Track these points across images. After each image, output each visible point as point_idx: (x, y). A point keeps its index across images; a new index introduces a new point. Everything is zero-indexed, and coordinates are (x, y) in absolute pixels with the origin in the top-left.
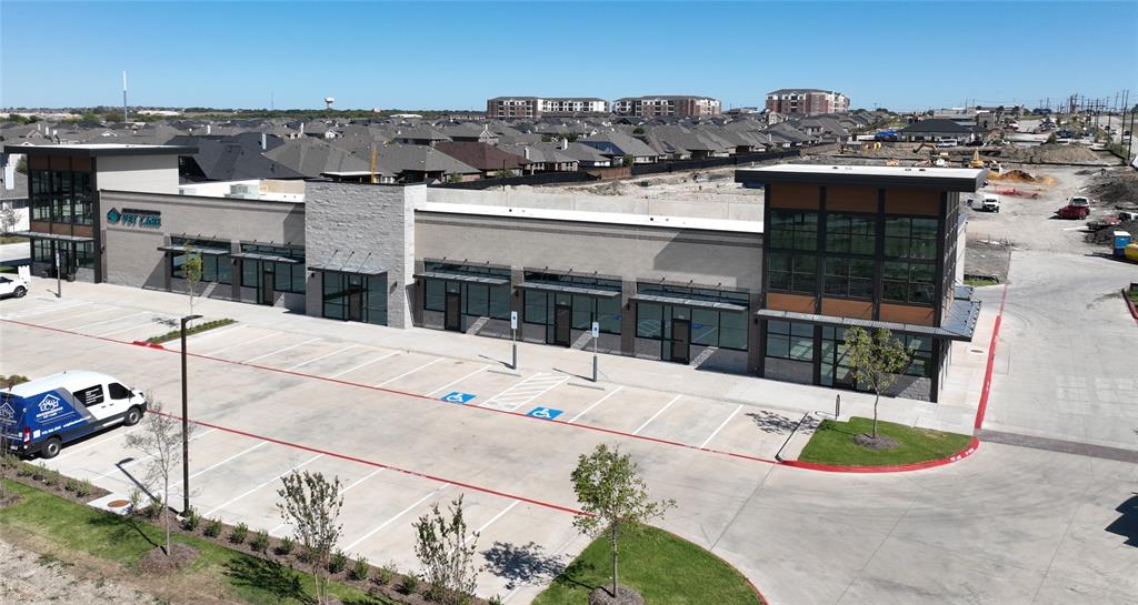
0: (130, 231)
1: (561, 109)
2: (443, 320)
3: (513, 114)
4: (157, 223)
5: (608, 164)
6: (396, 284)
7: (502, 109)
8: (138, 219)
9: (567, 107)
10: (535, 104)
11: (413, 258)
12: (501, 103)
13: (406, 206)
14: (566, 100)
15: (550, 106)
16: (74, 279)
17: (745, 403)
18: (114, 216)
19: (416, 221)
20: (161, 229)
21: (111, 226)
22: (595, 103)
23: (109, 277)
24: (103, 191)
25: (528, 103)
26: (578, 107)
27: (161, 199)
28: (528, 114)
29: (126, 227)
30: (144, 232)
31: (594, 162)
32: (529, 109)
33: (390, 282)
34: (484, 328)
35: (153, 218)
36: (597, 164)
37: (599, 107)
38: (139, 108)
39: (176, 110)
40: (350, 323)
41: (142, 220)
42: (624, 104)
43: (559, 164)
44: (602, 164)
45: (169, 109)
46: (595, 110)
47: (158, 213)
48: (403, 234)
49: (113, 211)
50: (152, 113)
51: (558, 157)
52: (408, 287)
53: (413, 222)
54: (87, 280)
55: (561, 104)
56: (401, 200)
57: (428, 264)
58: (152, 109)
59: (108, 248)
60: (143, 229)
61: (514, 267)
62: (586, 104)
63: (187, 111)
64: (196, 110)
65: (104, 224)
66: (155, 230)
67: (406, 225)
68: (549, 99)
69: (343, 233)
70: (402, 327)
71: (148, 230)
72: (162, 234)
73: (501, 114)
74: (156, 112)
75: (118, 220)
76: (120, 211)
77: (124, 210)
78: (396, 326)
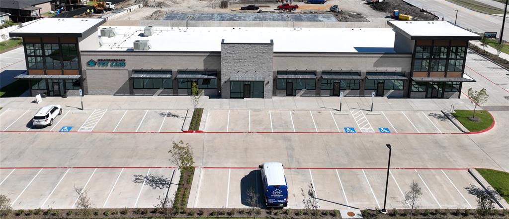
0: (103, 70)
2: (285, 92)
4: (124, 65)
6: (268, 82)
8: (109, 64)
16: (67, 96)
17: (422, 111)
18: (91, 63)
19: (274, 56)
20: (126, 68)
21: (90, 68)
23: (89, 92)
24: (84, 52)
27: (125, 53)
29: (100, 68)
34: (304, 93)
35: (121, 63)
40: (245, 99)
41: (112, 64)
47: (124, 60)
48: (272, 63)
49: (91, 61)
54: (75, 96)
56: (272, 50)
57: (278, 73)
59: (88, 78)
60: (112, 68)
61: (317, 71)
65: (85, 67)
66: (122, 68)
69: (242, 64)
70: (268, 97)
71: (117, 68)
75: (95, 65)
76: (96, 60)
77: (99, 60)
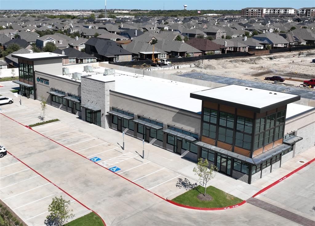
0: (42, 85)
1: (274, 13)
2: (117, 127)
3: (252, 15)
4: (48, 83)
5: (262, 48)
6: (103, 114)
7: (247, 13)
8: (44, 81)
9: (277, 12)
10: (262, 11)
11: (109, 106)
12: (248, 10)
13: (106, 89)
14: (277, 8)
15: (269, 12)
16: (29, 98)
17: (182, 175)
19: (110, 94)
20: (49, 86)
21: (38, 82)
22: (290, 10)
23: (38, 98)
24: (36, 71)
25: (259, 10)
26: (282, 12)
27: (49, 76)
28: (259, 15)
29: (41, 83)
30: (46, 86)
31: (255, 47)
32: (259, 13)
33: (102, 113)
34: (127, 132)
35: (47, 81)
36: (257, 48)
37: (292, 12)
38: (115, 10)
39: (128, 10)
40: (92, 124)
41: (45, 82)
42: (303, 10)
43: (239, 48)
44: (259, 48)
45: (125, 10)
46: (289, 13)
47: (48, 80)
48: (105, 98)
49: (38, 78)
50: (119, 12)
51: (240, 45)
52: (106, 115)
53: (109, 94)
54: (32, 99)
55: (274, 10)
56: (104, 87)
57: (113, 109)
58: (120, 10)
59: (37, 89)
60: (45, 85)
61: (135, 114)
62: (286, 10)
63: (132, 11)
64: (135, 10)
65: (36, 82)
66: (47, 86)
67: (106, 96)
68: (269, 8)
69: (90, 95)
70: (104, 128)
72: (49, 87)
73: (247, 15)
74: (120, 11)
75: (39, 81)
76: (40, 78)
77: (41, 78)
78: (103, 128)
